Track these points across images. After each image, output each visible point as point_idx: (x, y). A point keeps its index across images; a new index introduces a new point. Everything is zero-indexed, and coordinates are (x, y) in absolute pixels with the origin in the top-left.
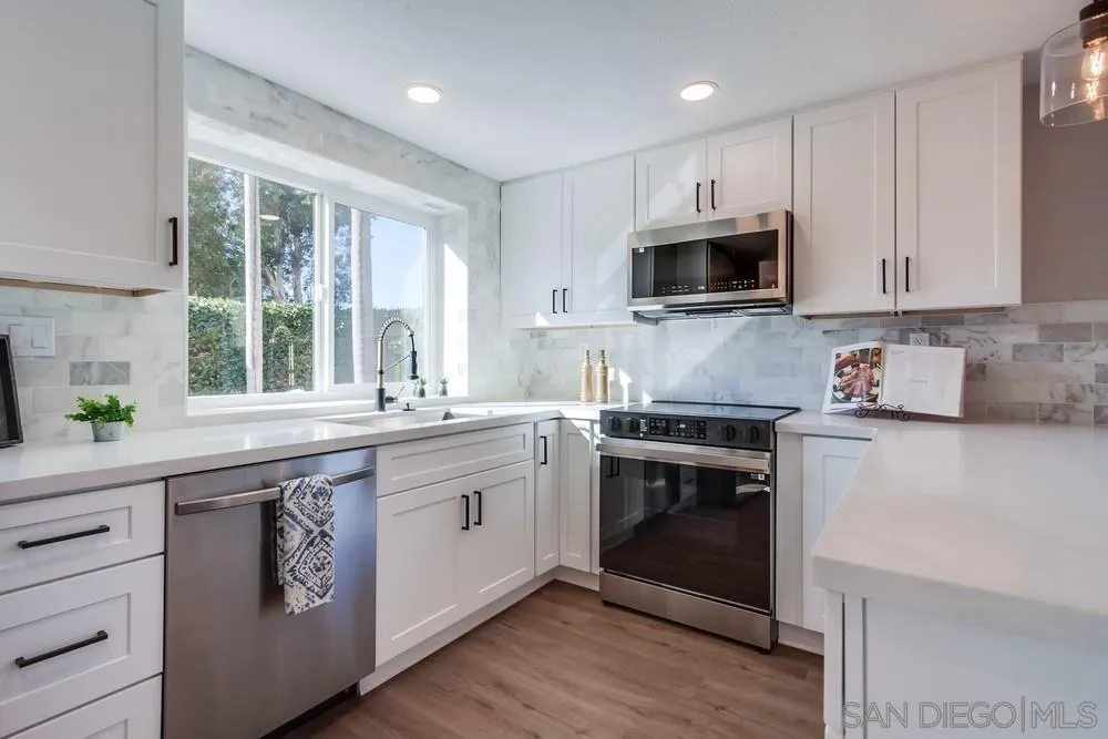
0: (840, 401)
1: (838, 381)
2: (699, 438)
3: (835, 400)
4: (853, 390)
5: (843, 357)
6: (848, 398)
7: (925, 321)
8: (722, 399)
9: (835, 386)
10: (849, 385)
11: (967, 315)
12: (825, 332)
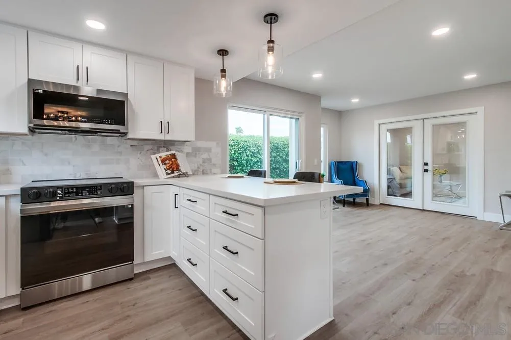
0: (170, 174)
1: (165, 167)
2: (89, 195)
3: (168, 174)
4: (173, 169)
5: (163, 158)
6: (173, 172)
7: (165, 144)
8: (80, 176)
9: (165, 169)
10: (171, 168)
11: (176, 143)
12: (131, 146)
